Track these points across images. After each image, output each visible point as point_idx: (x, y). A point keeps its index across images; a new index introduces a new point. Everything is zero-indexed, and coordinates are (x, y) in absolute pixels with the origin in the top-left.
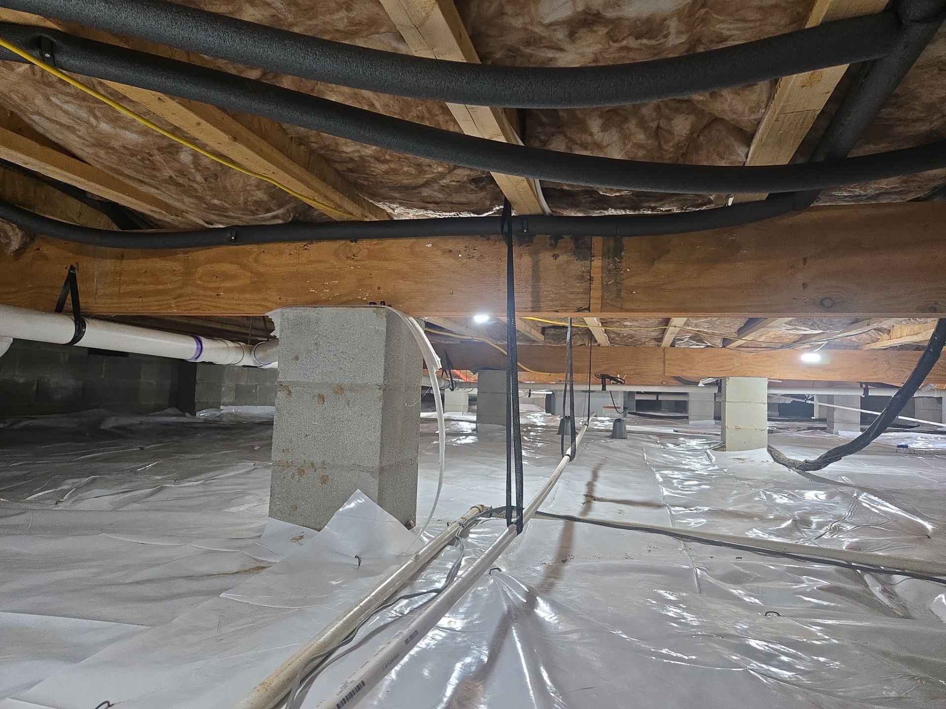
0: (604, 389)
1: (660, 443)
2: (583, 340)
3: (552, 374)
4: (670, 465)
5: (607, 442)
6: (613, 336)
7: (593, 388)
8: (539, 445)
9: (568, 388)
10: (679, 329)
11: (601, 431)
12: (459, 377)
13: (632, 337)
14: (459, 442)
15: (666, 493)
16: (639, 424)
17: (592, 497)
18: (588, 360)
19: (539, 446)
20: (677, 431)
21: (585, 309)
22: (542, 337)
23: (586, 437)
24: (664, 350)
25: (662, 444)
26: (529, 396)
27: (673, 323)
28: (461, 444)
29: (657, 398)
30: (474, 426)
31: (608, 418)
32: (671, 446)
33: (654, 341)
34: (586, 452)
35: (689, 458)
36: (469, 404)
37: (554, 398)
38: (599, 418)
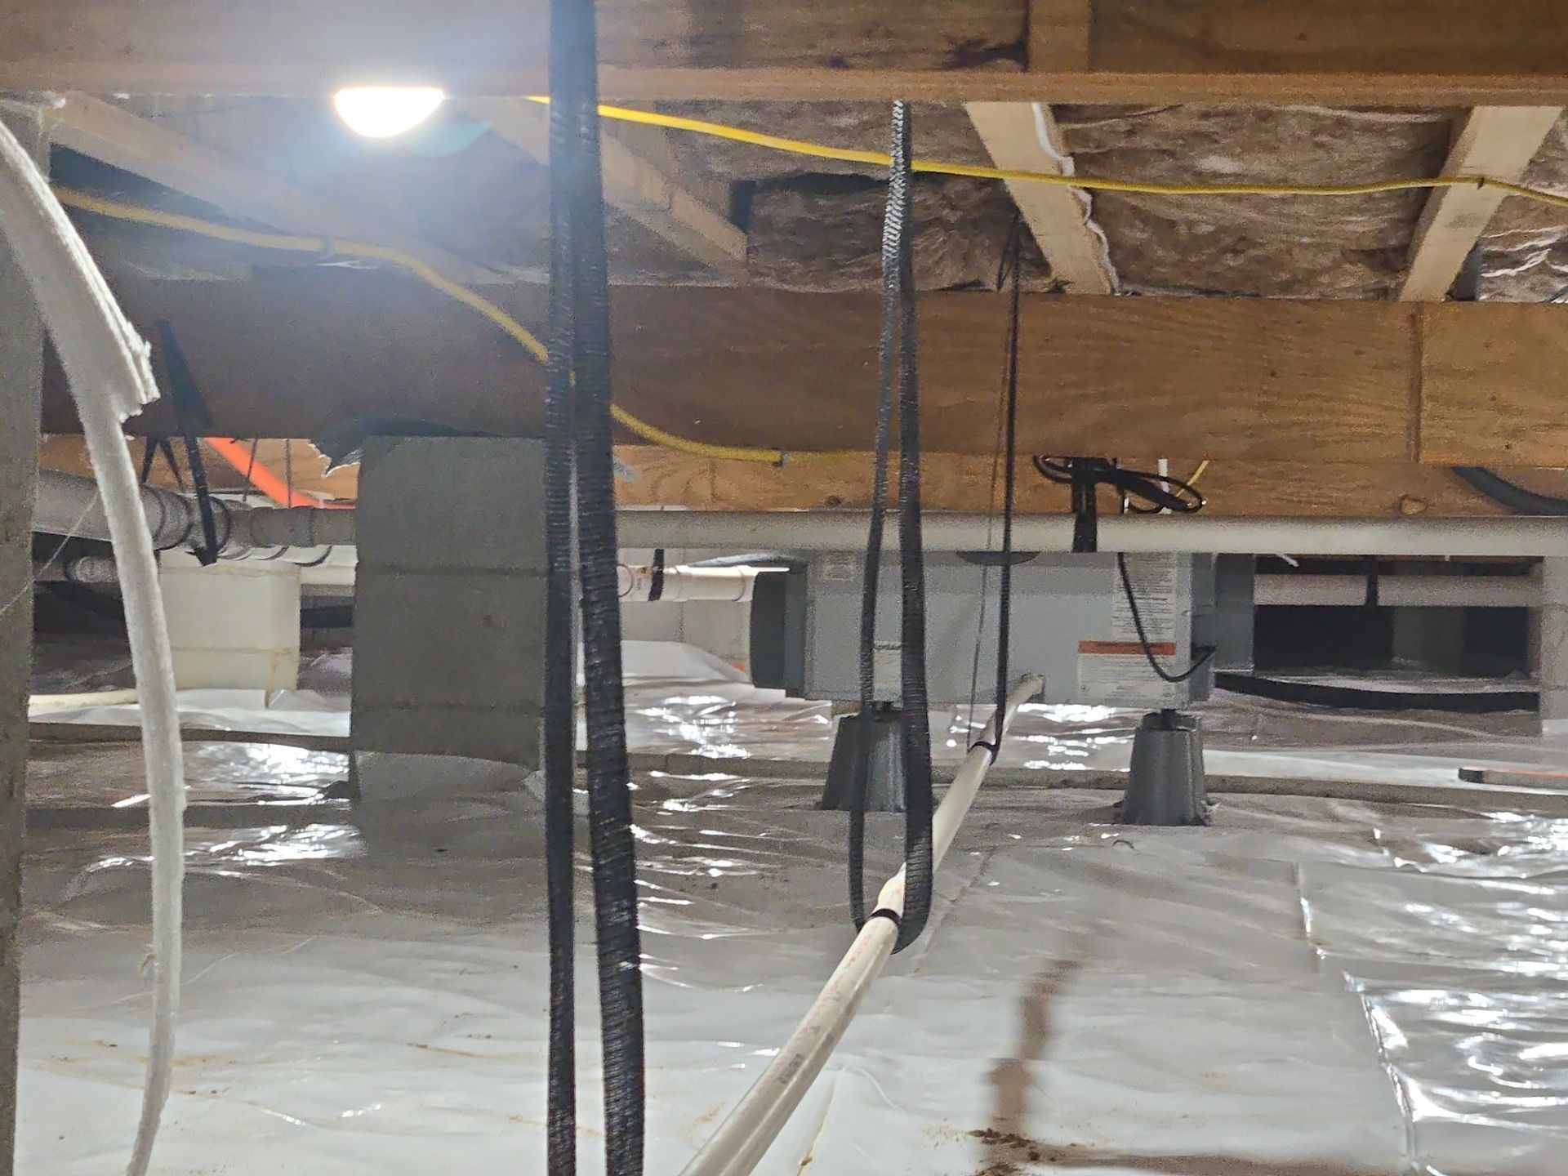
0: (1085, 541)
1: (1388, 843)
2: (967, 258)
3: (791, 458)
4: (1438, 957)
5: (1100, 845)
6: (1137, 235)
7: (1026, 536)
8: (717, 868)
9: (891, 537)
10: (1500, 193)
11: (1067, 781)
12: (244, 484)
13: (1241, 240)
14: (250, 857)
15: (1425, 1108)
16: (1272, 741)
17: (1017, 1141)
18: (998, 374)
19: (715, 873)
20: (1477, 777)
21: (1000, 52)
22: (729, 241)
23: (988, 816)
24: (1413, 319)
25: (1395, 846)
26: (655, 593)
27: (1468, 162)
28: (263, 869)
29: (1372, 595)
30: (335, 766)
31: (1101, 713)
32: (1444, 855)
33: (1361, 269)
34: (983, 900)
35: (1541, 922)
36: (308, 646)
37: (805, 604)
38: (1060, 713)
